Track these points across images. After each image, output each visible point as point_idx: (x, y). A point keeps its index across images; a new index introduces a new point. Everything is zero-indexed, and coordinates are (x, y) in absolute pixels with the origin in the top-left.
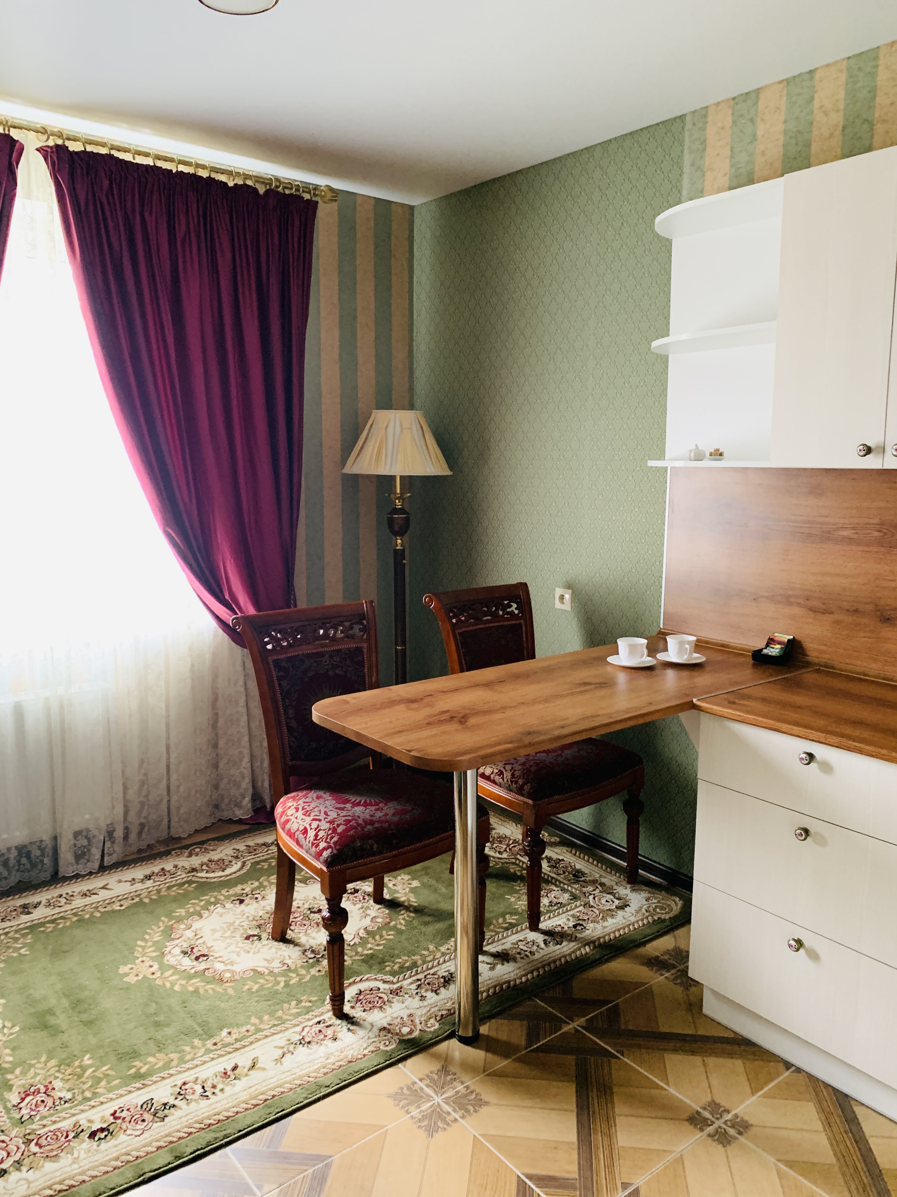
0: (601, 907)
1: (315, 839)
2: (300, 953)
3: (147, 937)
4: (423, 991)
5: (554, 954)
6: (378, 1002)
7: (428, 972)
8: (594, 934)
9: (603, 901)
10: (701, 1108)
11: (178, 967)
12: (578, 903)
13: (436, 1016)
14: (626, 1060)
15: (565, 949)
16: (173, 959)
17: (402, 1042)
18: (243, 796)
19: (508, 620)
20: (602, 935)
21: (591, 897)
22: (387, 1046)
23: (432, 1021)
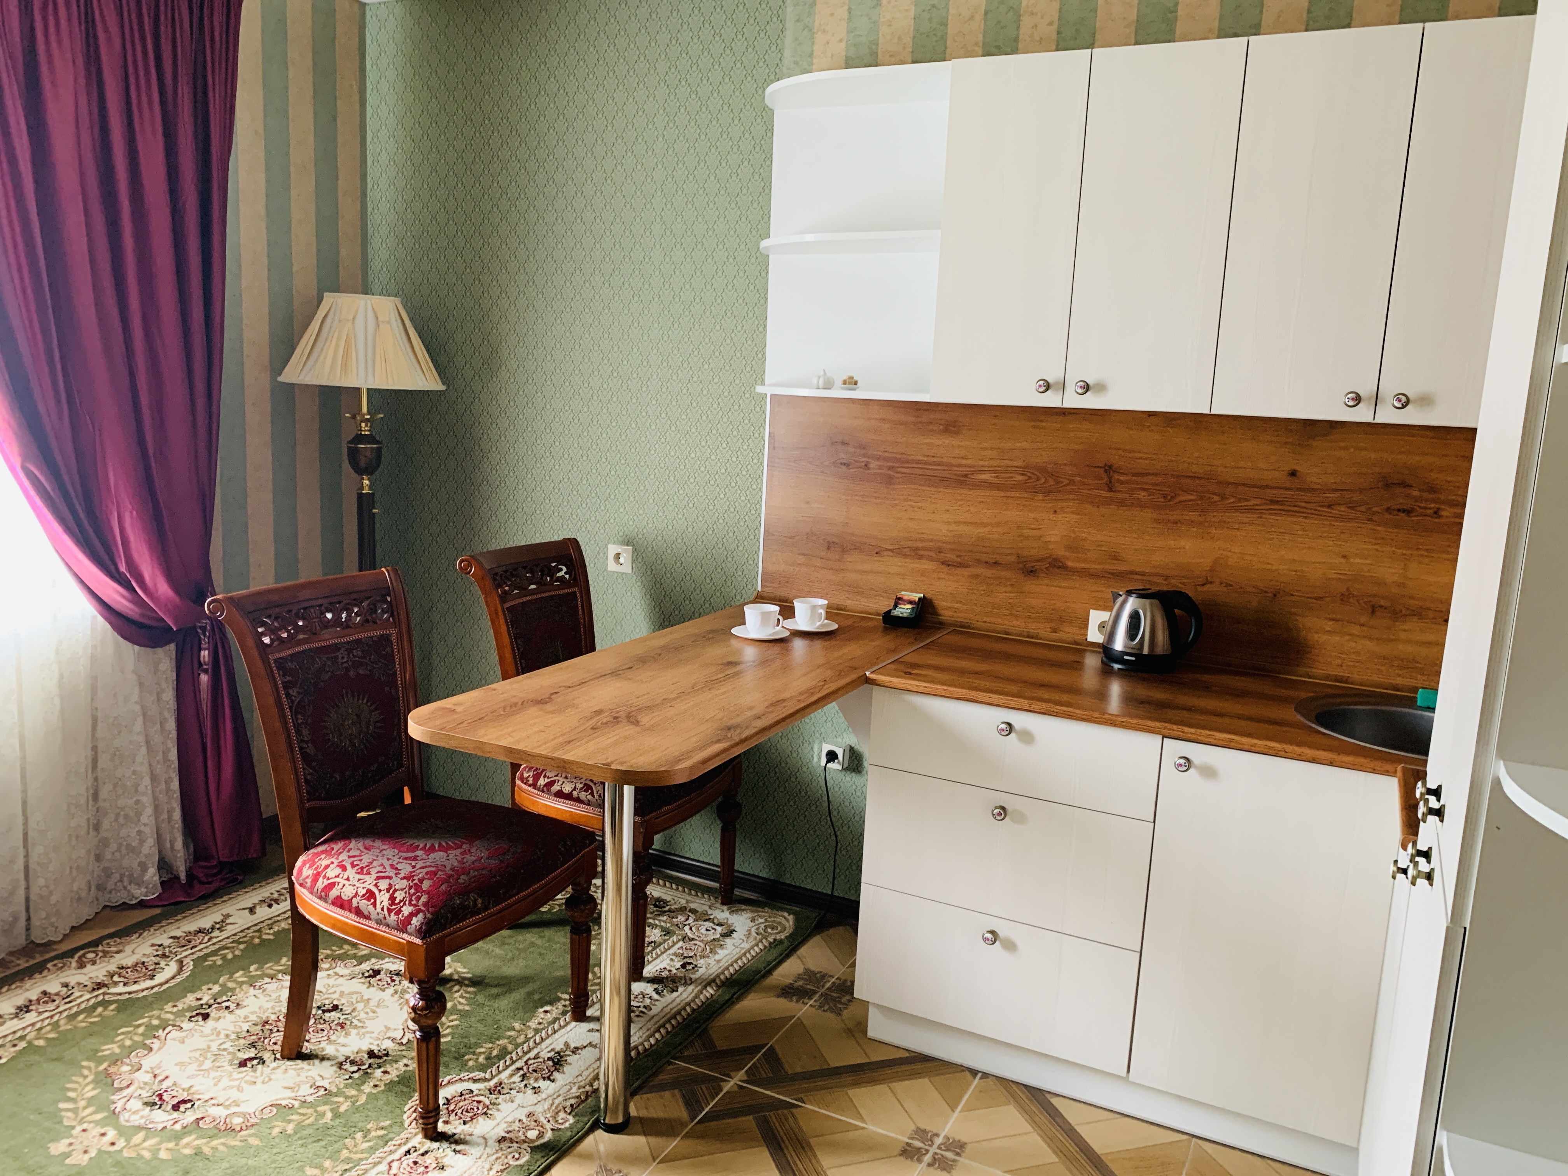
0: (703, 937)
1: (393, 903)
2: (335, 1068)
3: (71, 1094)
4: (532, 1081)
5: (674, 1004)
6: (478, 1109)
7: (527, 1056)
8: (711, 971)
9: (703, 931)
10: (909, 1138)
11: (150, 1126)
12: (675, 938)
13: (564, 1108)
14: (807, 1106)
15: (685, 995)
16: (133, 1117)
17: (534, 1149)
18: (144, 867)
19: (558, 588)
20: (720, 971)
21: (687, 928)
22: (518, 1159)
23: (562, 1115)
